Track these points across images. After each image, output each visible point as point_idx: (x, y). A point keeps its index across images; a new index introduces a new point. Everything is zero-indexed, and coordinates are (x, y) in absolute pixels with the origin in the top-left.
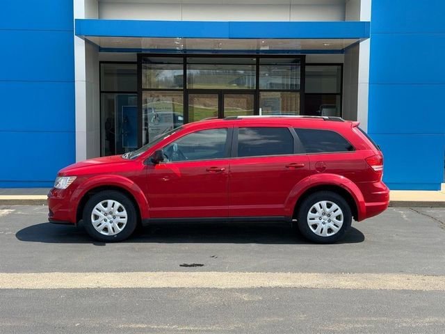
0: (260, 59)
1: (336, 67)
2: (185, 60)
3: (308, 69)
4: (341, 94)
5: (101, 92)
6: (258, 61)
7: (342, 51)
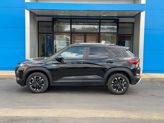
0: (101, 20)
1: (131, 24)
2: (71, 20)
3: (120, 25)
4: (133, 35)
5: (38, 33)
6: (100, 21)
7: (133, 17)
